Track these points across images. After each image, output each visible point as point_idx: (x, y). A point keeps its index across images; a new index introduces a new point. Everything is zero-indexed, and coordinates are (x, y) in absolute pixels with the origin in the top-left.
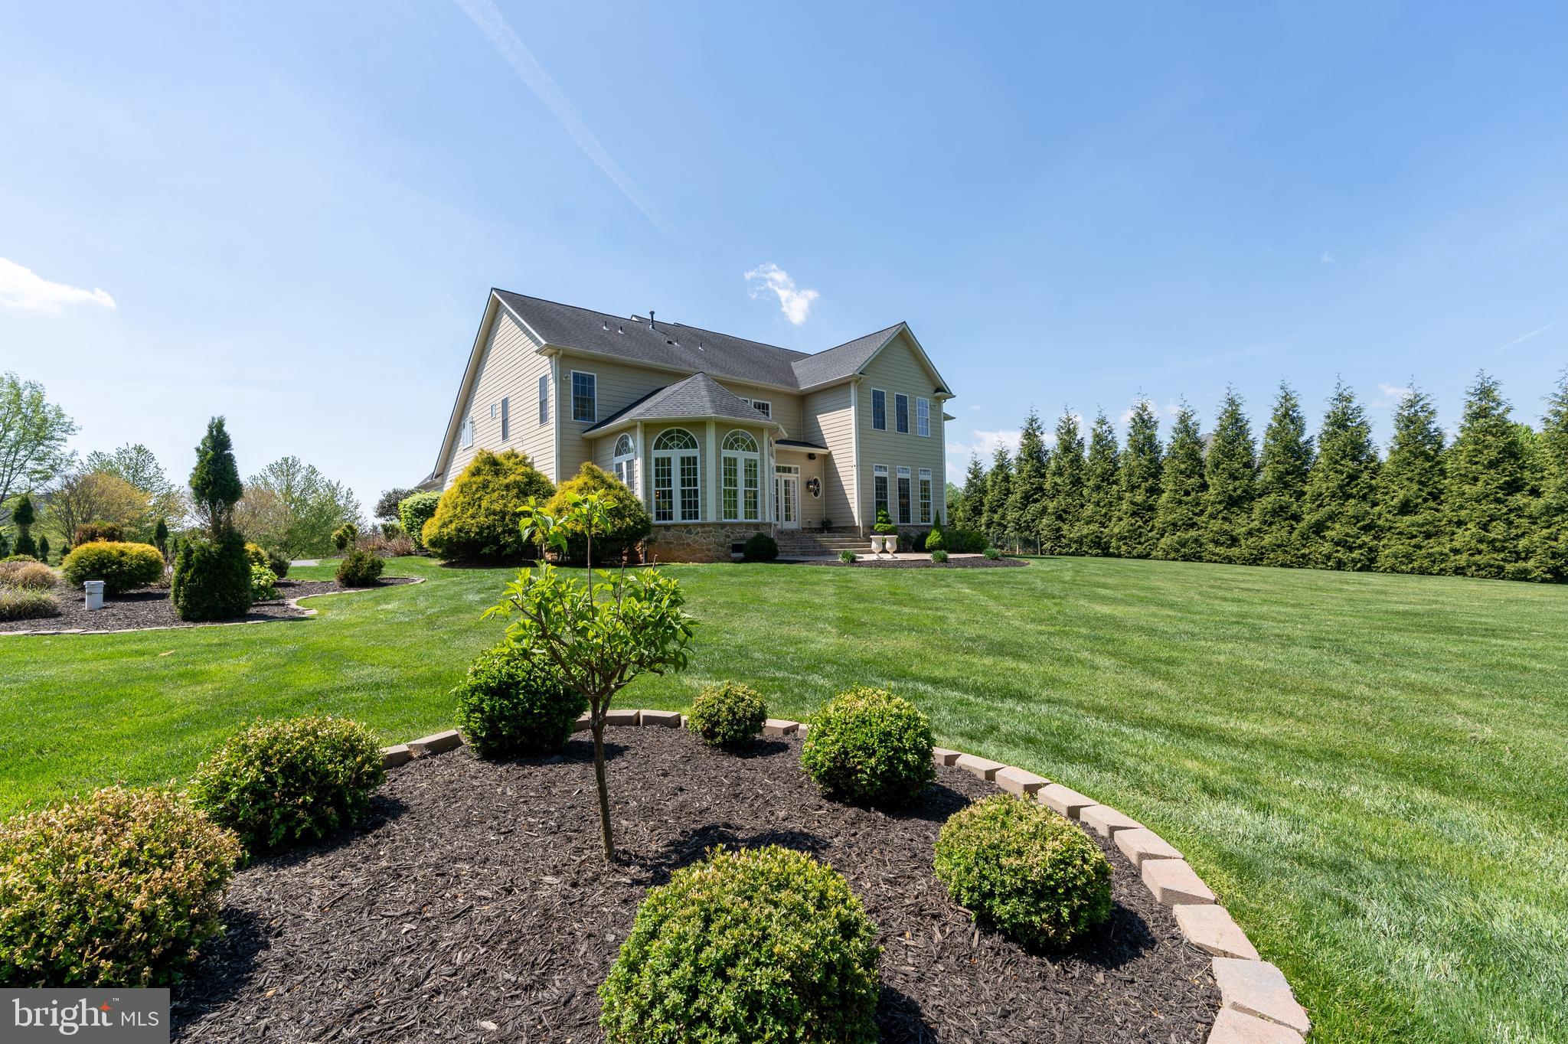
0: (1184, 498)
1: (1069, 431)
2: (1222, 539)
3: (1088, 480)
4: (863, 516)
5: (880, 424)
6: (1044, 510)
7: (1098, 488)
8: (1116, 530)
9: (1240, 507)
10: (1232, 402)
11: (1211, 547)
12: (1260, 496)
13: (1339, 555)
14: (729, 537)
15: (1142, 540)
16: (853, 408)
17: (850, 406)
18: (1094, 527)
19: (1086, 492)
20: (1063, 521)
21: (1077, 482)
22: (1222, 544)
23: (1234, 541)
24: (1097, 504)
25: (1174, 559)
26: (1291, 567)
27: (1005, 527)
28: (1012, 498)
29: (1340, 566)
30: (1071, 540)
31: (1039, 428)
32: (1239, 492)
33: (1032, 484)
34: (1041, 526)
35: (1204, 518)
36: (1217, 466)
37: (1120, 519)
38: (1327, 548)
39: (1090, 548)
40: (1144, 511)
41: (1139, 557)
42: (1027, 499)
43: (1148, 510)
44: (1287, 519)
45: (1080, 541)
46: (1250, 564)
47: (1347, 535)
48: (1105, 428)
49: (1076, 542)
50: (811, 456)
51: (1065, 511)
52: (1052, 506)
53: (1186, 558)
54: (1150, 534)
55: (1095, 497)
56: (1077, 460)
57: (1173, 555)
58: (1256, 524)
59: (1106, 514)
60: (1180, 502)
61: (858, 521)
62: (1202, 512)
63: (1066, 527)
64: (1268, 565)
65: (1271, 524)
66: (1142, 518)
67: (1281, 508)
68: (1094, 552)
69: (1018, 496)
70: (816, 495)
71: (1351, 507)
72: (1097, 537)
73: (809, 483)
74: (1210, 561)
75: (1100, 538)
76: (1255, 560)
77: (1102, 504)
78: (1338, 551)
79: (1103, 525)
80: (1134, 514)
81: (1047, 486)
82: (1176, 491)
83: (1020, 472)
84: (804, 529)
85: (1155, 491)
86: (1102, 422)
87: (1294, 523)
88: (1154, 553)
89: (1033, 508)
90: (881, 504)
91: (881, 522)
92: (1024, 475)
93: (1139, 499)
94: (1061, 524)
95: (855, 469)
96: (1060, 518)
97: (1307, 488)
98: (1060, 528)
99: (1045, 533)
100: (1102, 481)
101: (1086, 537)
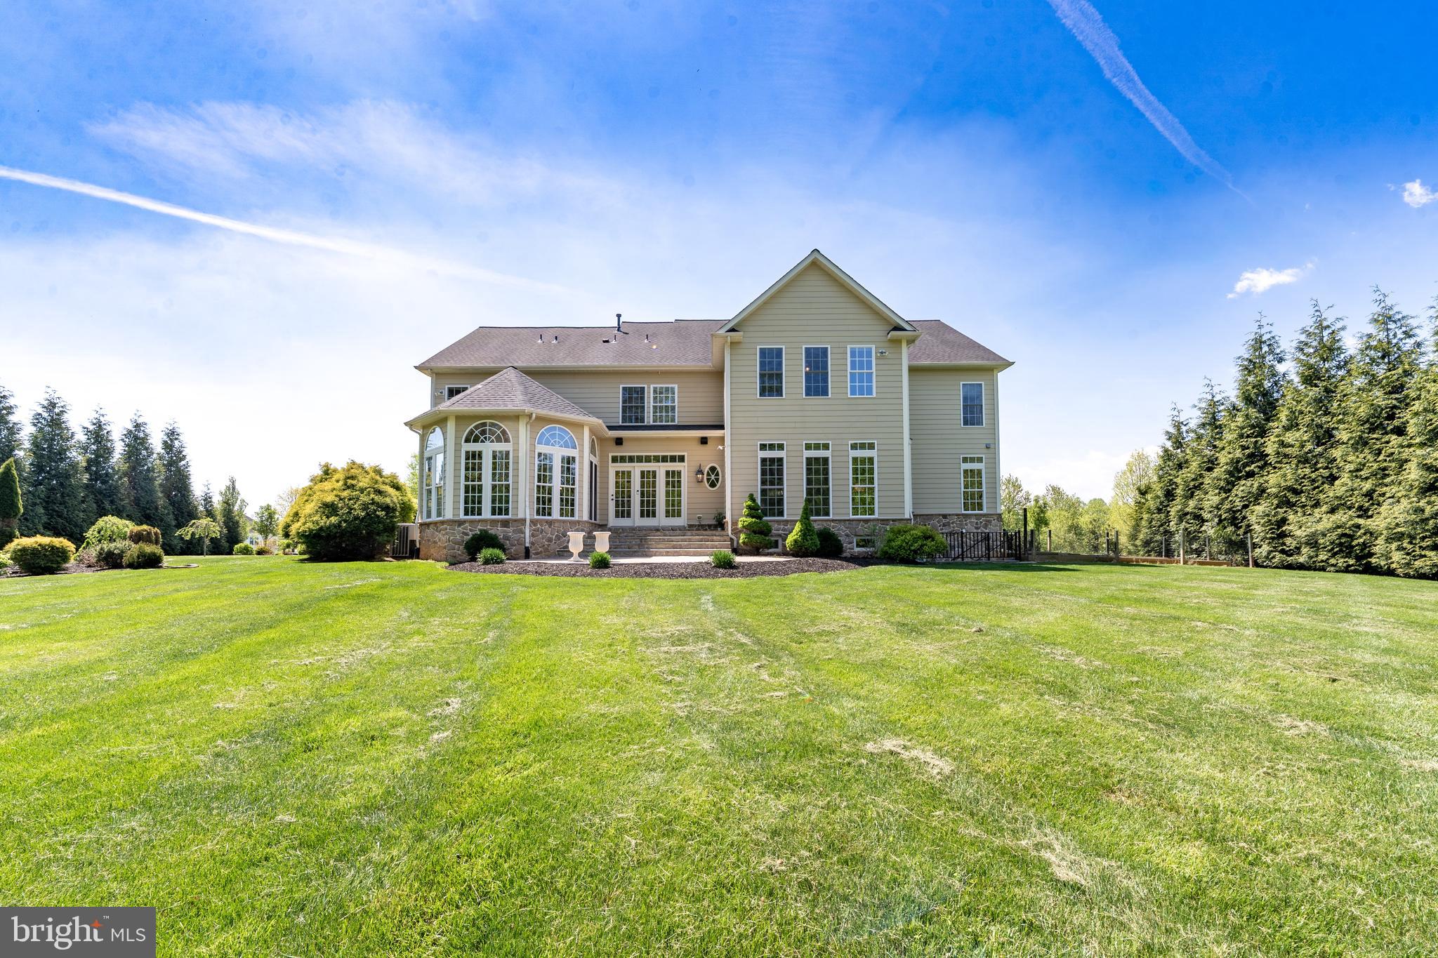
5: (774, 390)
6: (1262, 490)
8: (1387, 522)
14: (467, 534)
18: (1344, 516)
20: (1291, 506)
30: (1301, 541)
34: (1254, 517)
39: (1334, 555)
45: (1315, 544)
49: (1308, 544)
50: (703, 440)
51: (1295, 489)
52: (1274, 482)
63: (1294, 517)
68: (1341, 562)
69: (1224, 468)
70: (713, 485)
72: (1348, 534)
73: (698, 472)
75: (1354, 537)
81: (1271, 449)
94: (1287, 513)
96: (1285, 501)
98: (1284, 519)
99: (1259, 528)
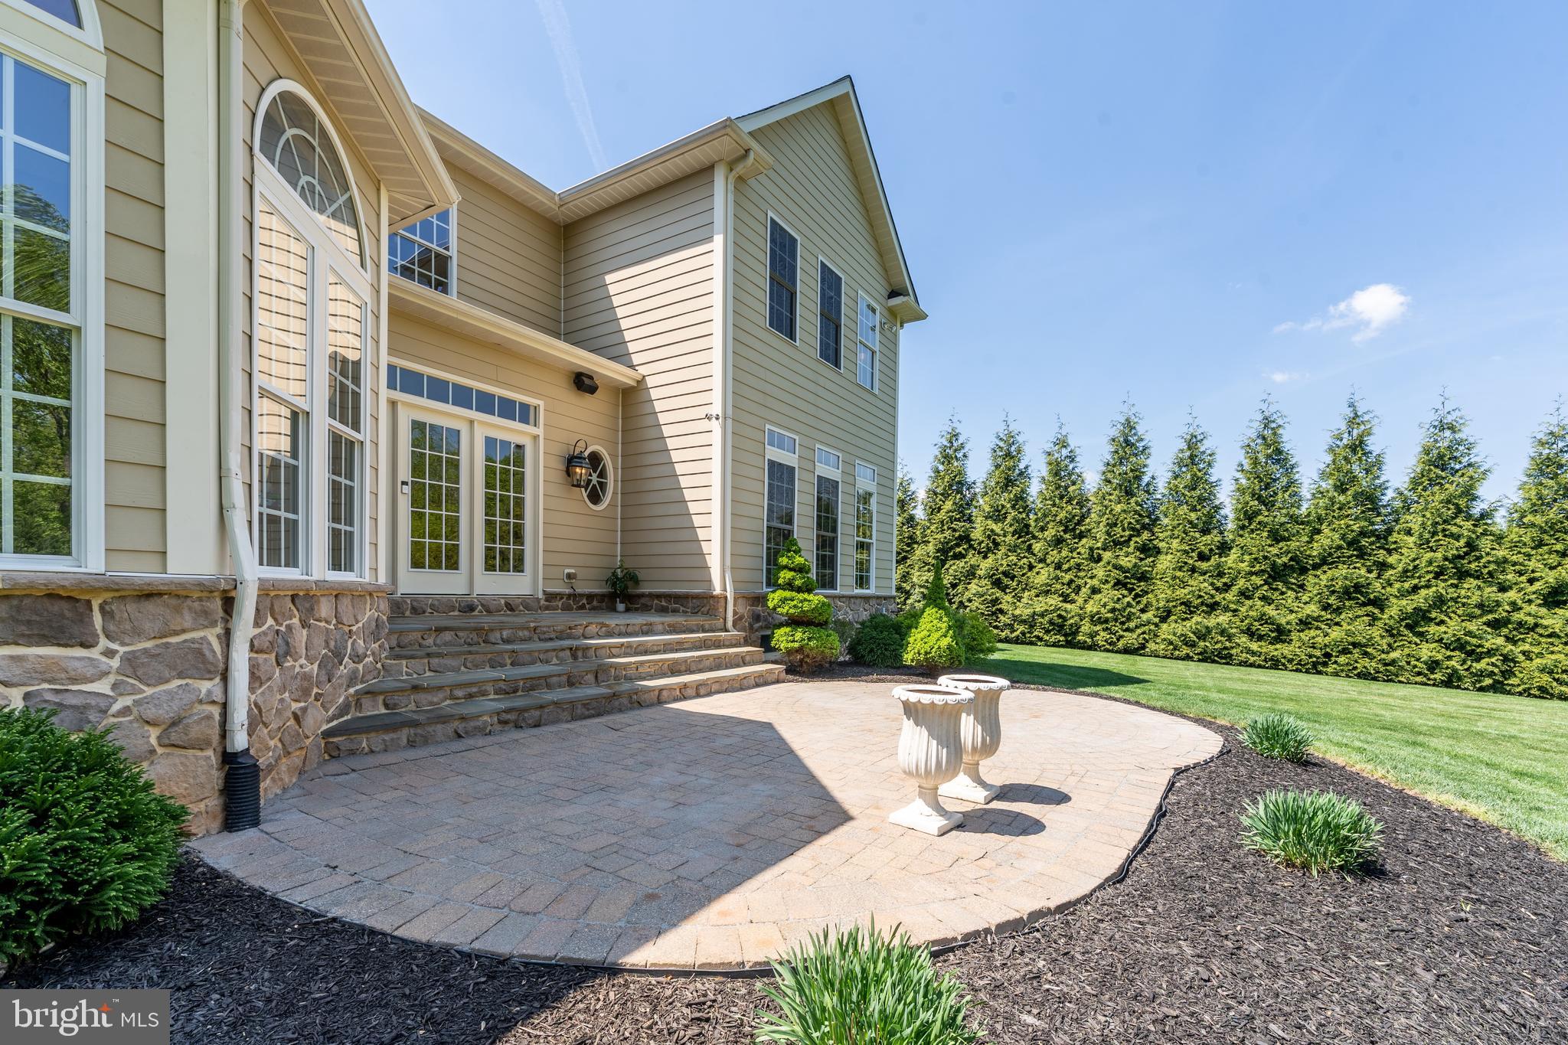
0: (1199, 564)
1: (1008, 455)
2: (1264, 630)
3: (1042, 529)
4: (735, 564)
5: (784, 321)
6: (971, 574)
7: (1058, 542)
8: (1091, 608)
9: (1286, 583)
10: (1267, 422)
11: (1244, 639)
12: (1316, 567)
13: (1453, 663)
15: (1132, 625)
16: (719, 240)
17: (709, 239)
18: (1054, 601)
19: (1037, 547)
20: (1004, 589)
21: (1023, 530)
22: (1260, 638)
23: (1281, 634)
24: (1058, 566)
25: (1188, 658)
26: (1375, 679)
27: (908, 594)
28: (919, 551)
29: (1451, 681)
30: (1015, 618)
31: (962, 446)
32: (1285, 559)
33: (955, 530)
34: (968, 595)
35: (1230, 596)
36: (1250, 516)
37: (1095, 591)
38: (1426, 651)
39: (1048, 632)
40: (1134, 581)
41: (1126, 651)
42: (945, 553)
43: (1140, 580)
44: (1364, 605)
45: (1030, 622)
46: (1307, 672)
47: (1469, 633)
48: (1065, 452)
49: (1024, 622)
50: (583, 382)
51: (1005, 574)
52: (985, 565)
53: (1206, 658)
54: (1145, 617)
55: (1054, 556)
56: (1020, 500)
57: (1185, 650)
58: (1312, 609)
59: (1071, 581)
60: (1193, 570)
61: (719, 578)
62: (1227, 587)
63: (1008, 598)
64: (1336, 674)
65: (1338, 611)
66: (1131, 590)
67: (1357, 587)
69: (931, 548)
70: (595, 498)
71: (1472, 591)
72: (1060, 616)
73: (571, 460)
74: (1244, 664)
75: (1064, 619)
76: (1315, 665)
77: (1065, 567)
78: (1449, 658)
79: (1066, 599)
80: (1119, 584)
81: (977, 534)
82: (1186, 552)
83: (934, 510)
84: (550, 597)
85: (1149, 550)
86: (1062, 443)
87: (1376, 611)
88: (1151, 646)
89: (955, 567)
90: (780, 538)
91: (790, 586)
92: (942, 515)
93: (1126, 562)
94: (999, 594)
95: (716, 426)
96: (997, 584)
97: (1392, 560)
98: (997, 599)
99: (974, 605)
100: (1065, 531)
101: (1042, 615)
